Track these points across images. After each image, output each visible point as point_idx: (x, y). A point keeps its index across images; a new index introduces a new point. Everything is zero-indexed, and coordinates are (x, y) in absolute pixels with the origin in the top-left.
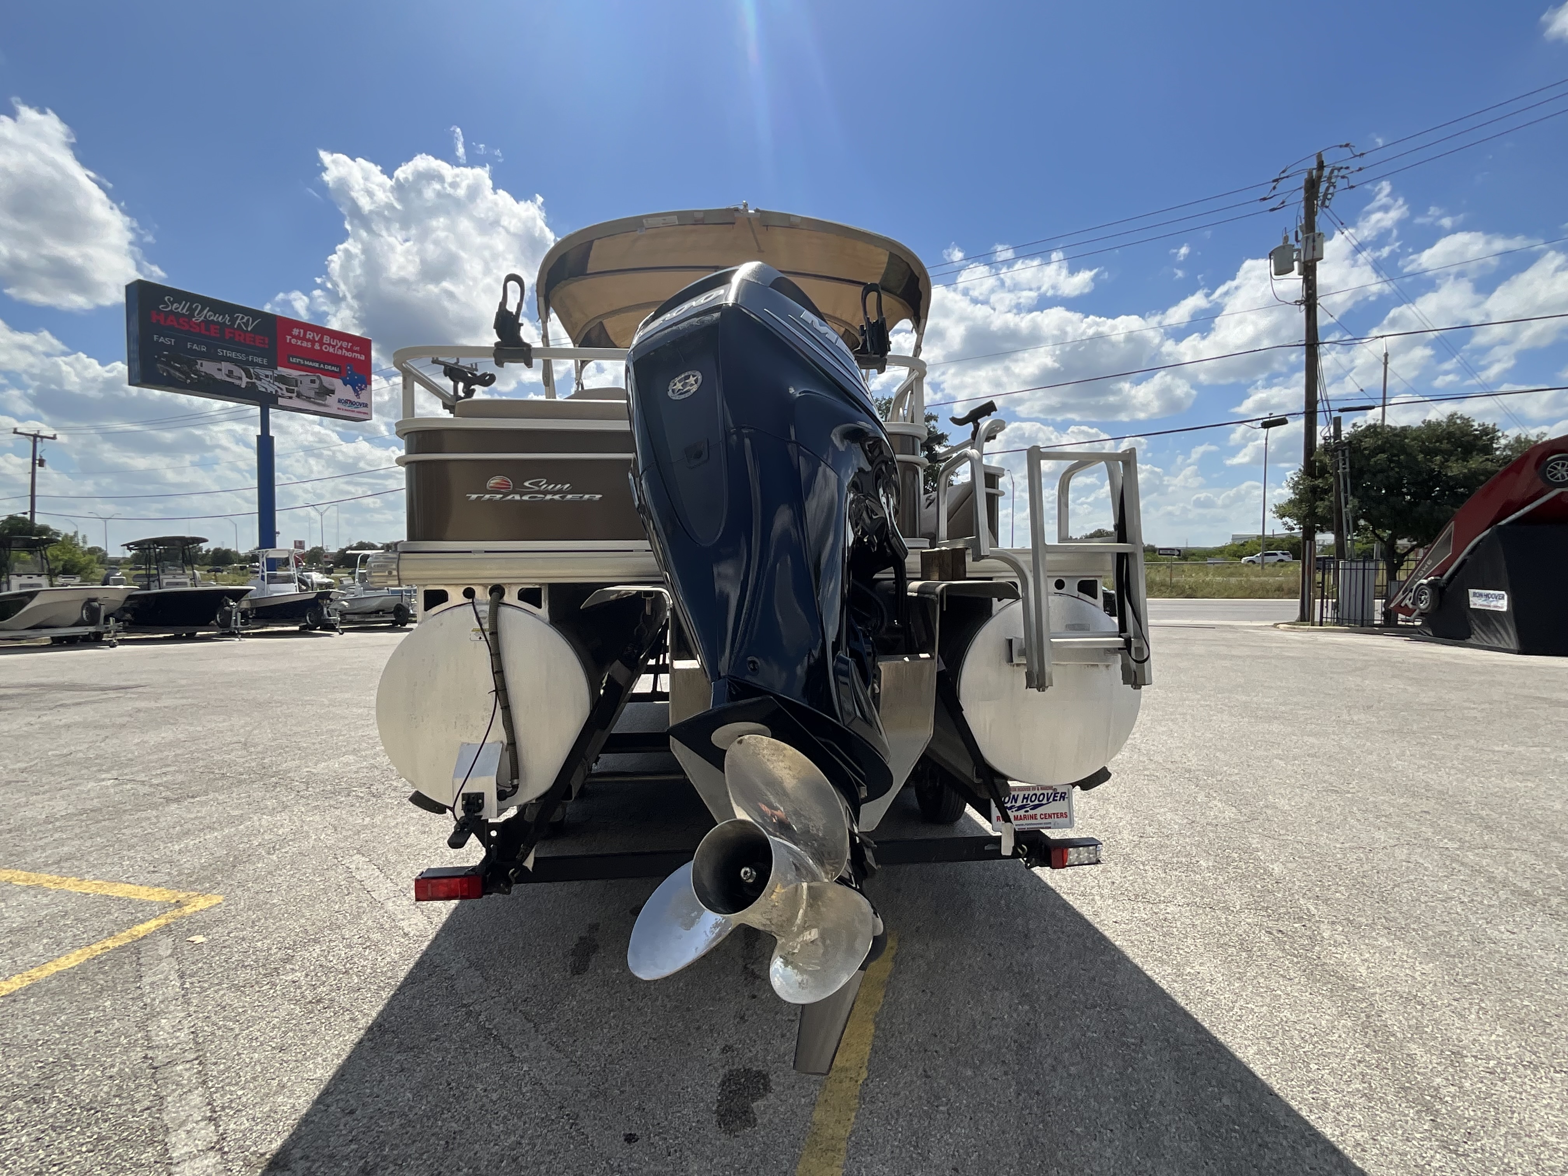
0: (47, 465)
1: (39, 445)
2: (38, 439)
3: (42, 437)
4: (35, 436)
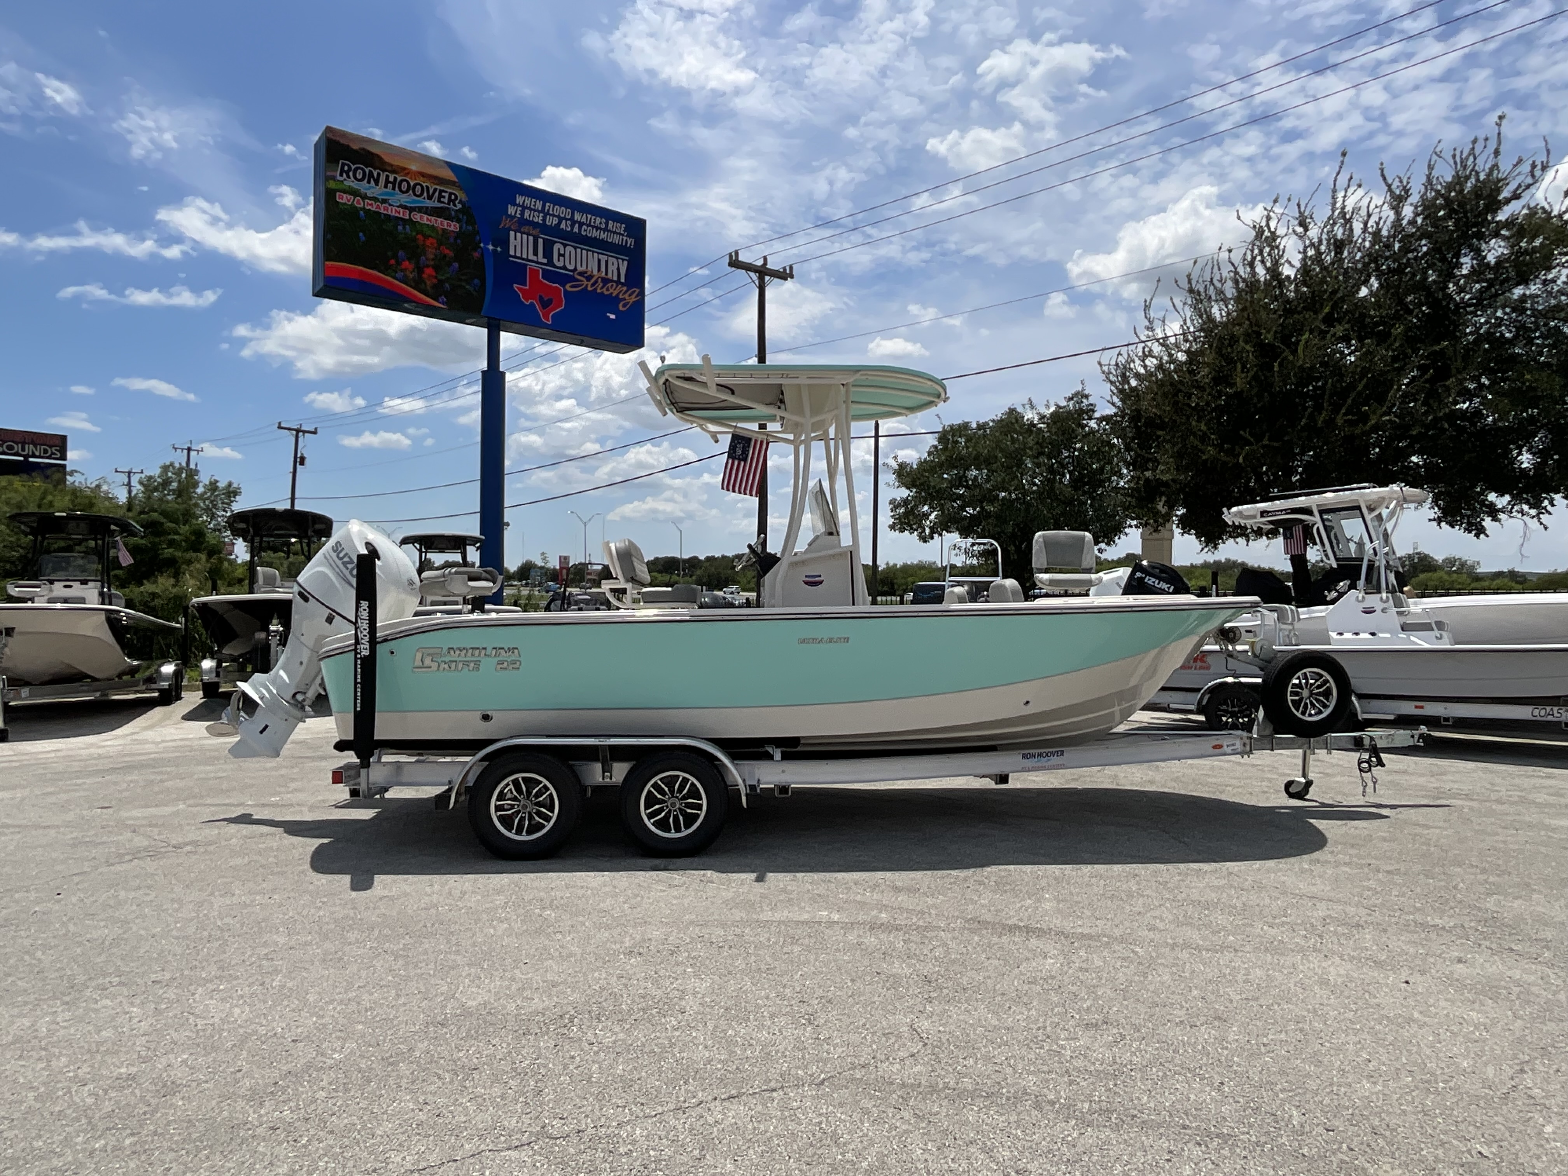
0: (307, 462)
1: (301, 439)
2: (301, 434)
3: (304, 432)
4: (298, 431)
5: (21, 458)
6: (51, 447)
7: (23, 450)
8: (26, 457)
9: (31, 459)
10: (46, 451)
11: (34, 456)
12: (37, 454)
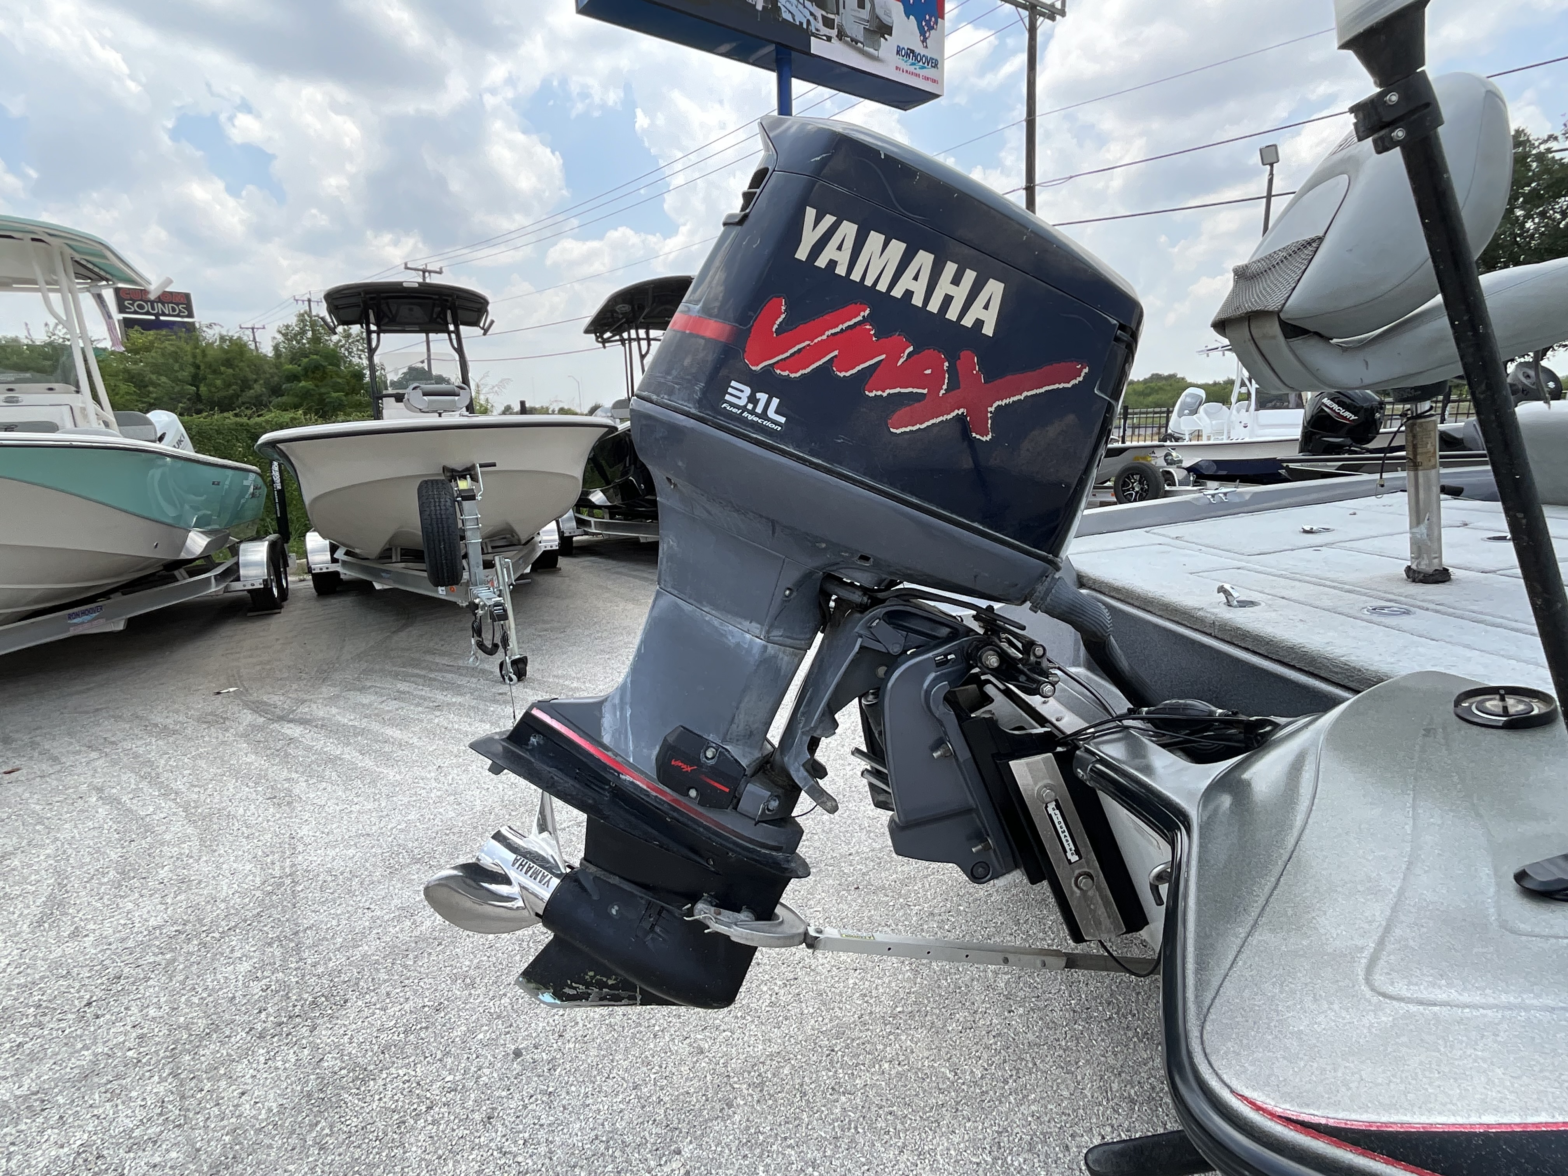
5: (153, 317)
6: (178, 306)
7: (153, 309)
8: (156, 315)
9: (162, 318)
10: (174, 310)
11: (164, 314)
12: (167, 312)
